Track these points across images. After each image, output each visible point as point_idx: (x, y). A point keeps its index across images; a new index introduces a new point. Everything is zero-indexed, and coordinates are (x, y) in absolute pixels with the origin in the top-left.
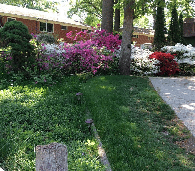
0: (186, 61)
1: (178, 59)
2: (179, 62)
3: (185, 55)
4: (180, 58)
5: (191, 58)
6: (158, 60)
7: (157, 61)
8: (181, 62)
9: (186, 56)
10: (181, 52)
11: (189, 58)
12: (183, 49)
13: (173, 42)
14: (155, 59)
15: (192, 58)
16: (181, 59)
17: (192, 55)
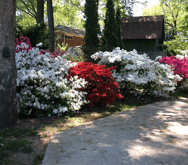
0: (131, 78)
1: (117, 74)
2: (120, 79)
3: (128, 67)
4: (120, 72)
5: (137, 72)
6: (84, 80)
7: (81, 81)
8: (123, 79)
9: (129, 69)
10: (121, 62)
11: (134, 73)
12: (124, 57)
13: (109, 45)
14: (79, 78)
15: (139, 73)
16: (122, 74)
17: (139, 68)
